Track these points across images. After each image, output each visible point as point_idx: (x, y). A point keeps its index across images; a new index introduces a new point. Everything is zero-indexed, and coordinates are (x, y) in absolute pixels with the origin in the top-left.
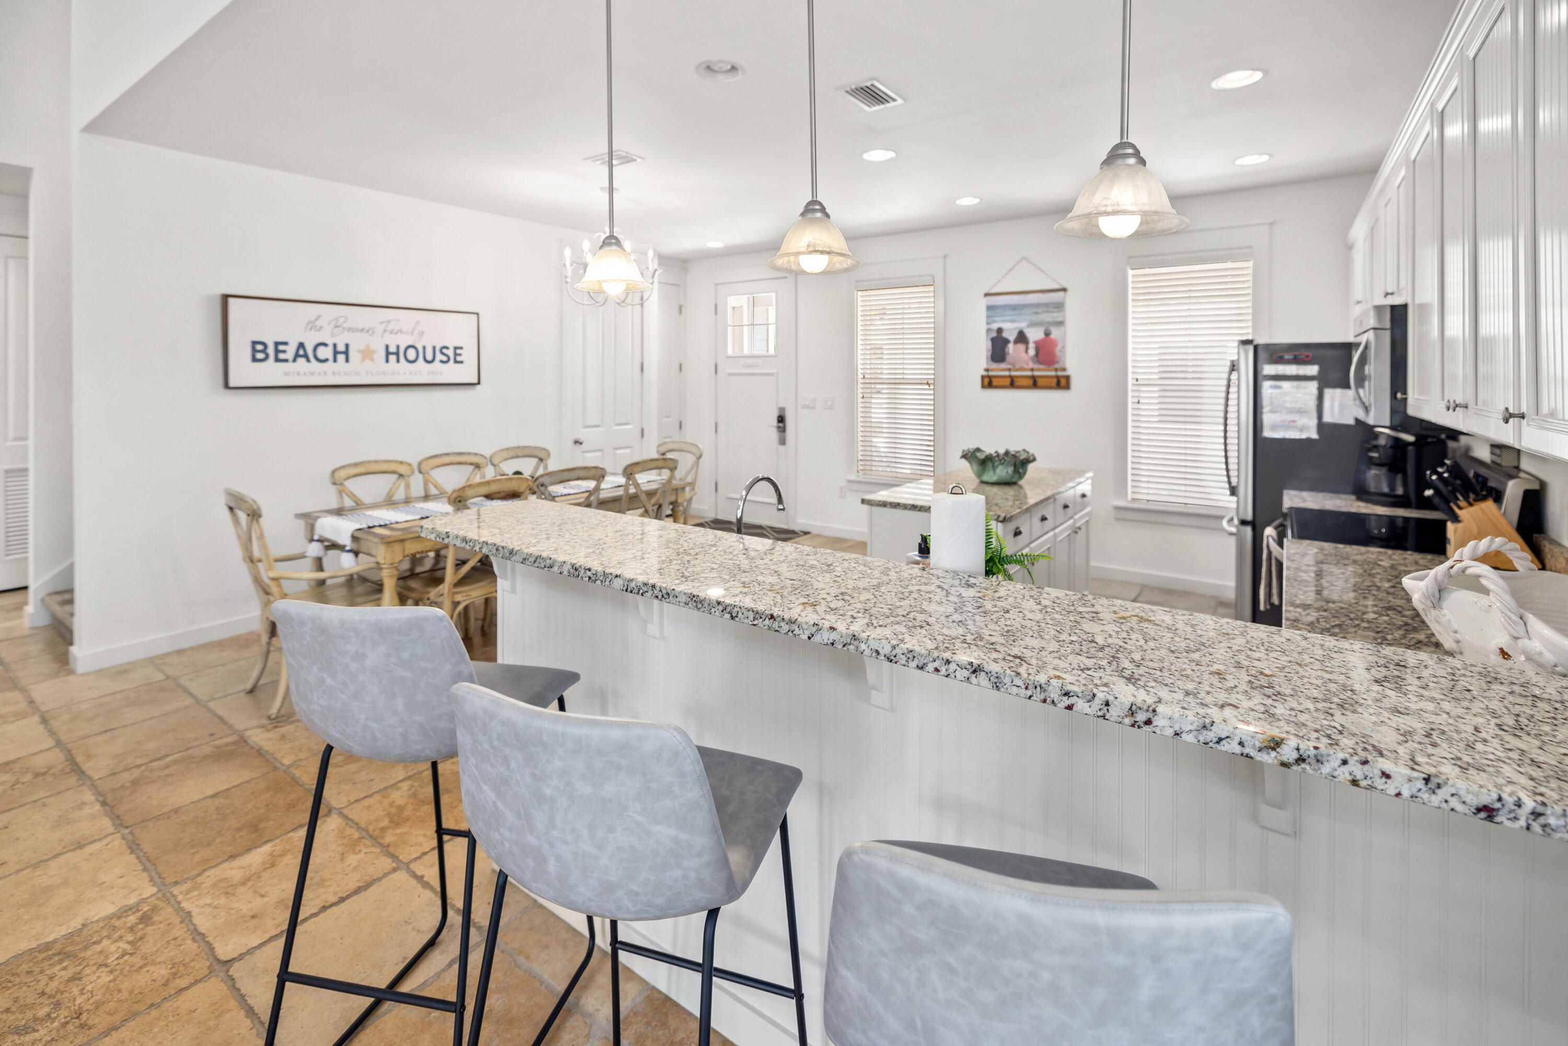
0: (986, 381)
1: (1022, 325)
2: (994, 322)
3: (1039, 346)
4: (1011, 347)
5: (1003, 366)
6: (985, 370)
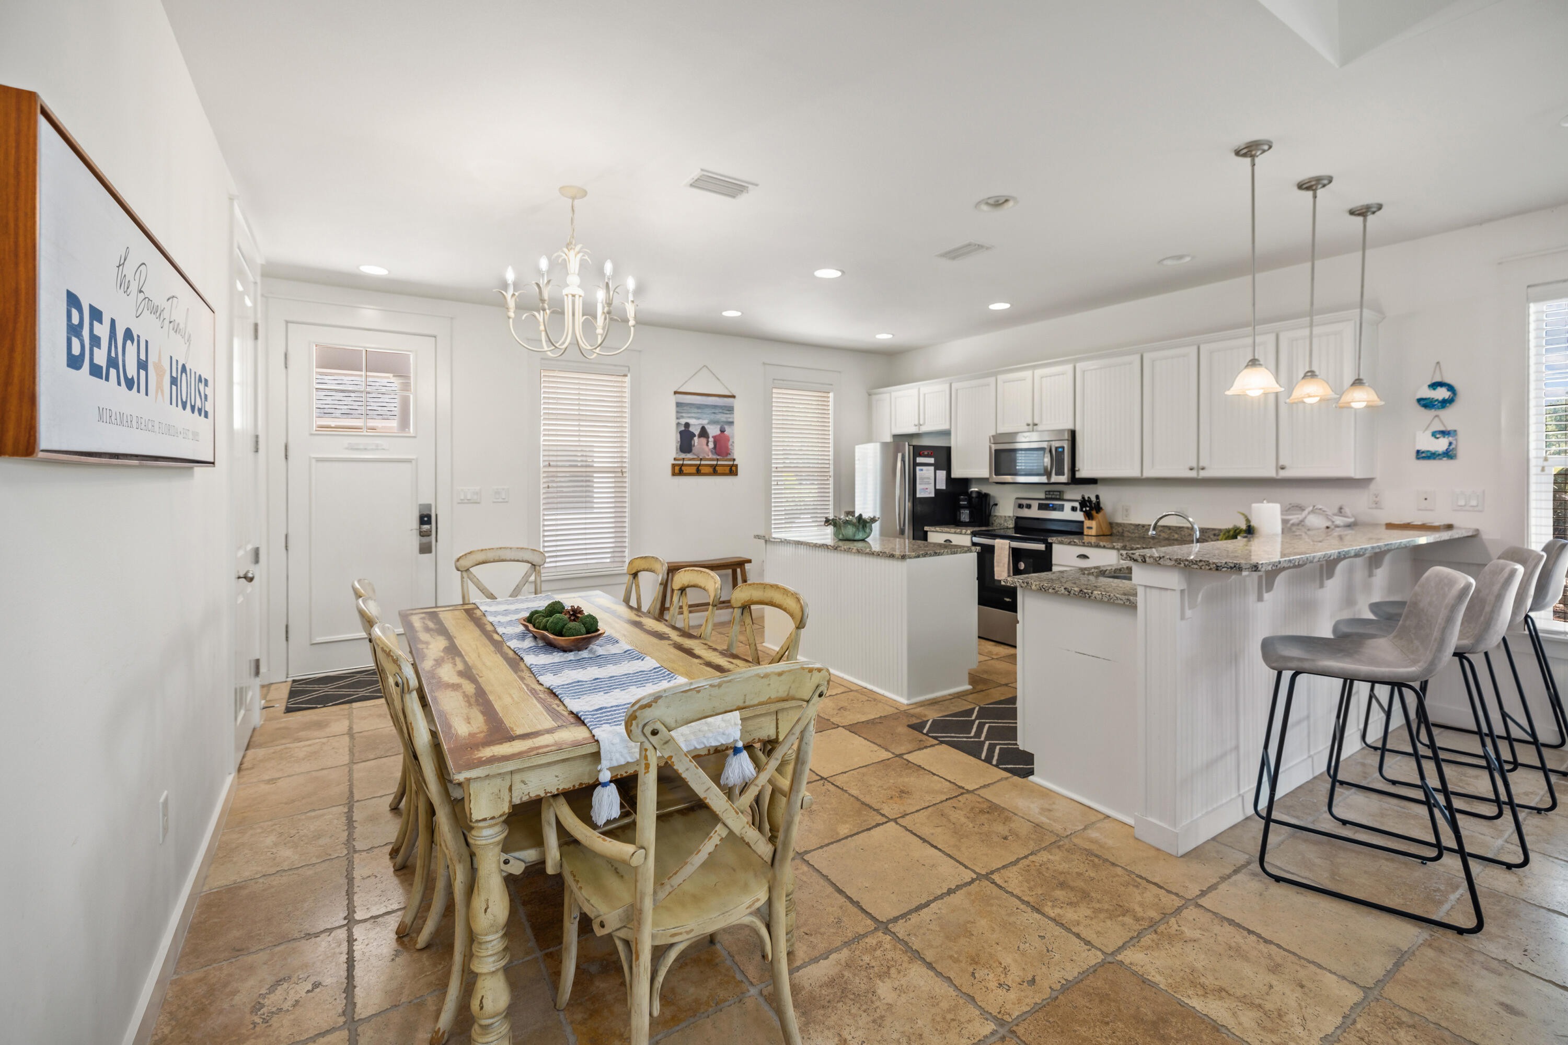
0: (677, 469)
1: (705, 422)
2: (682, 417)
3: (716, 440)
4: (696, 440)
5: (689, 456)
6: (675, 459)
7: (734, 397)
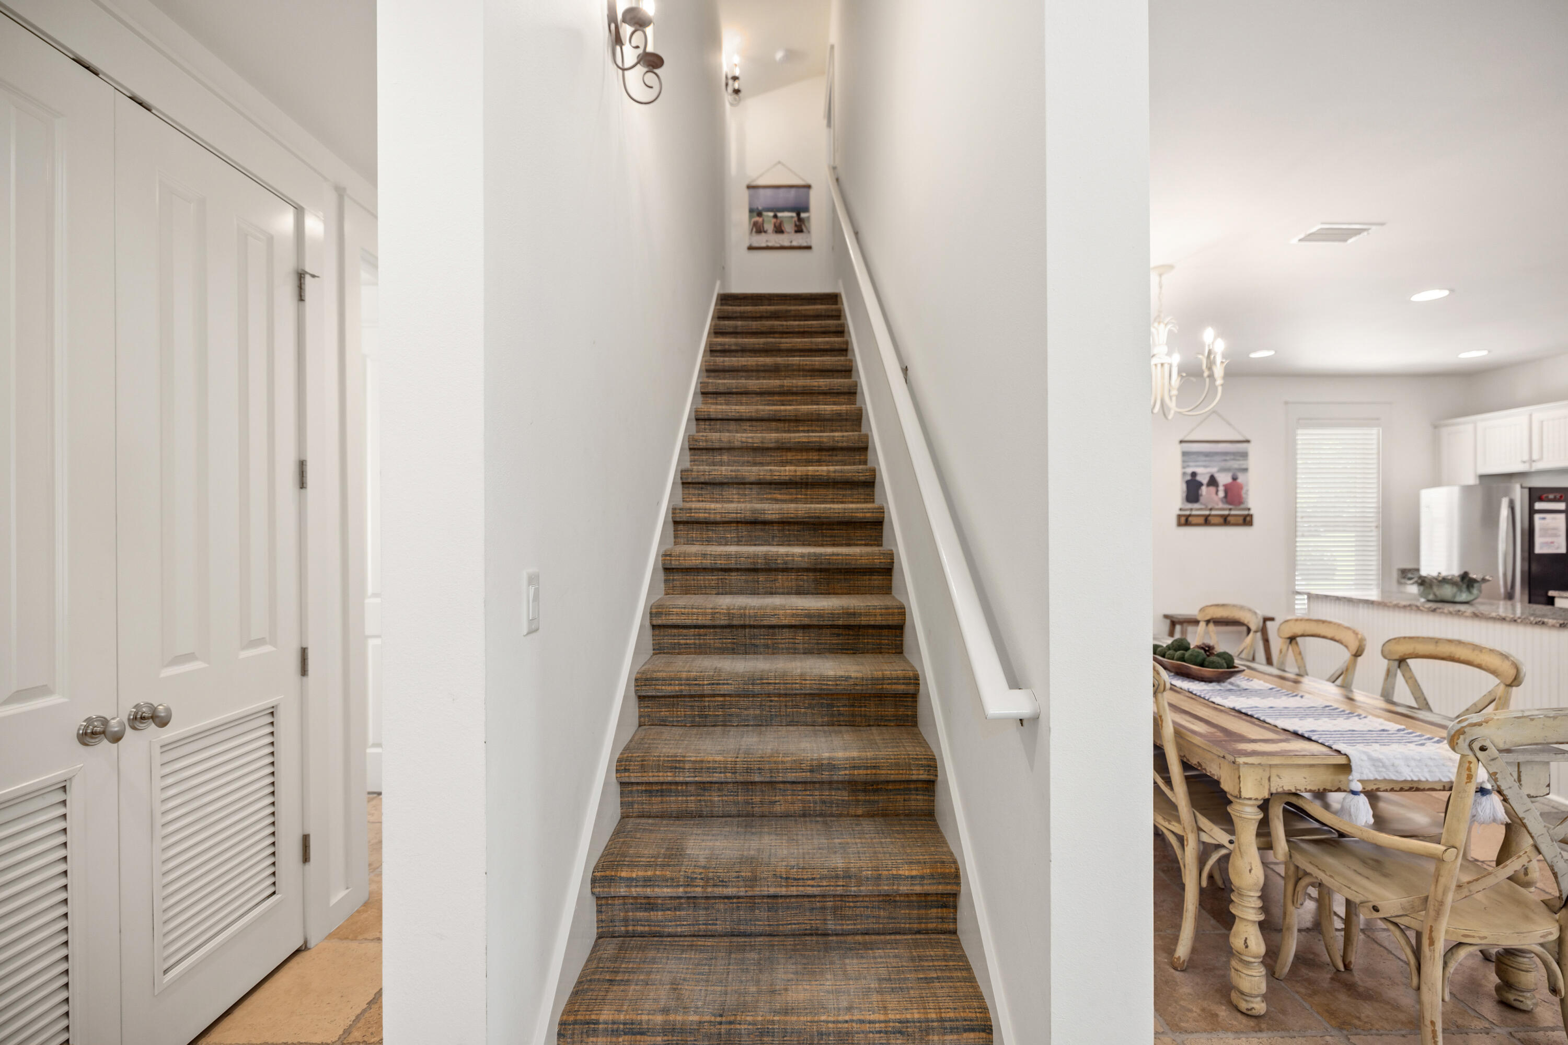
0: (1183, 520)
1: (1213, 470)
2: (1188, 466)
3: (1227, 489)
4: (1204, 490)
5: (1196, 506)
6: (1181, 509)
7: (1248, 441)
